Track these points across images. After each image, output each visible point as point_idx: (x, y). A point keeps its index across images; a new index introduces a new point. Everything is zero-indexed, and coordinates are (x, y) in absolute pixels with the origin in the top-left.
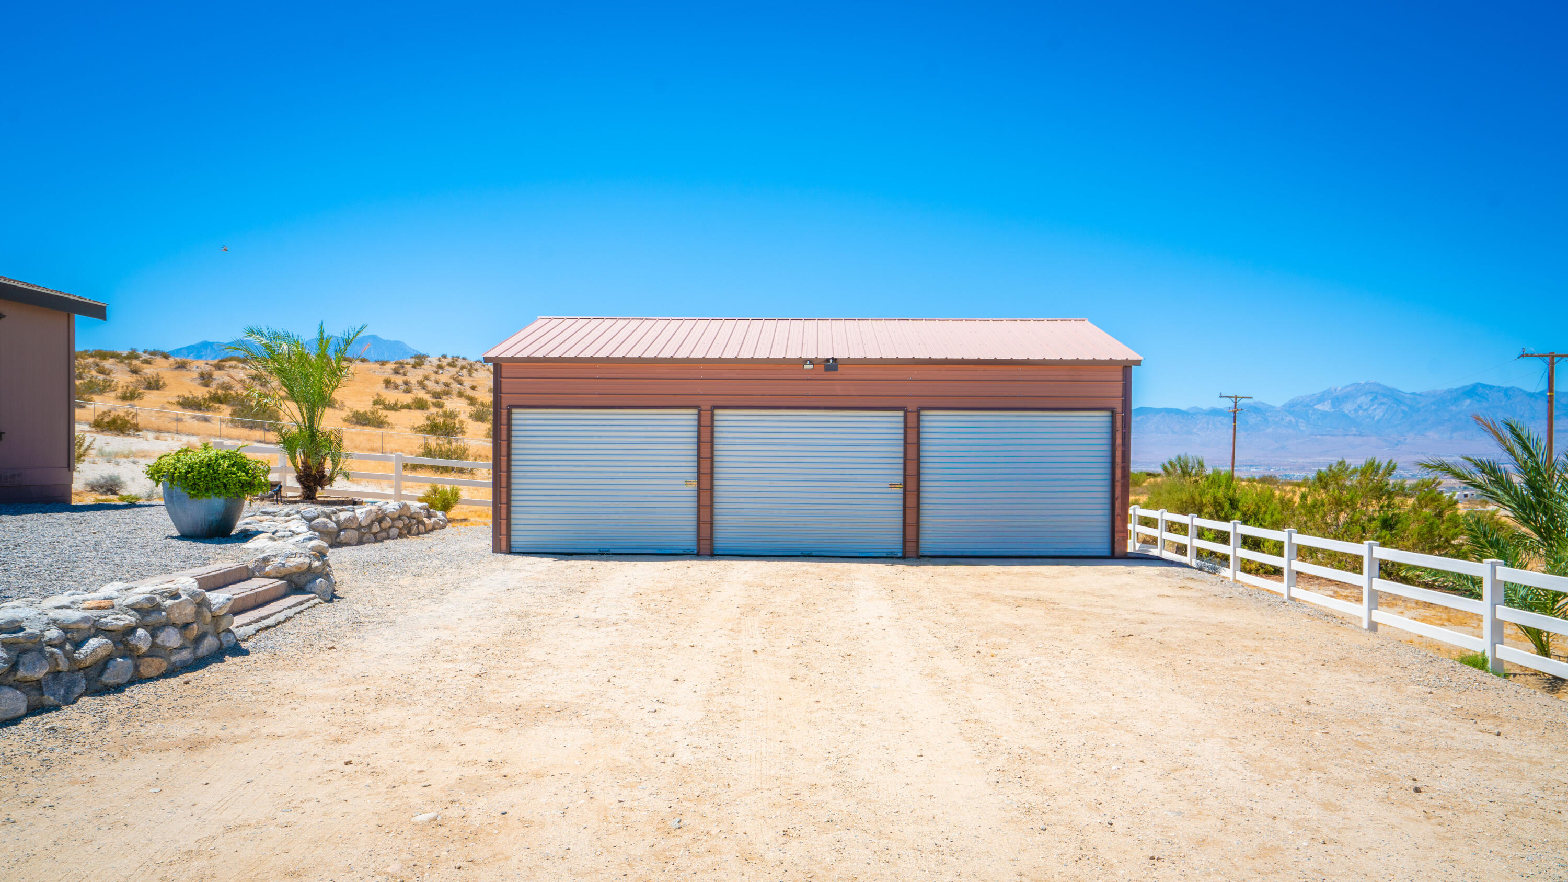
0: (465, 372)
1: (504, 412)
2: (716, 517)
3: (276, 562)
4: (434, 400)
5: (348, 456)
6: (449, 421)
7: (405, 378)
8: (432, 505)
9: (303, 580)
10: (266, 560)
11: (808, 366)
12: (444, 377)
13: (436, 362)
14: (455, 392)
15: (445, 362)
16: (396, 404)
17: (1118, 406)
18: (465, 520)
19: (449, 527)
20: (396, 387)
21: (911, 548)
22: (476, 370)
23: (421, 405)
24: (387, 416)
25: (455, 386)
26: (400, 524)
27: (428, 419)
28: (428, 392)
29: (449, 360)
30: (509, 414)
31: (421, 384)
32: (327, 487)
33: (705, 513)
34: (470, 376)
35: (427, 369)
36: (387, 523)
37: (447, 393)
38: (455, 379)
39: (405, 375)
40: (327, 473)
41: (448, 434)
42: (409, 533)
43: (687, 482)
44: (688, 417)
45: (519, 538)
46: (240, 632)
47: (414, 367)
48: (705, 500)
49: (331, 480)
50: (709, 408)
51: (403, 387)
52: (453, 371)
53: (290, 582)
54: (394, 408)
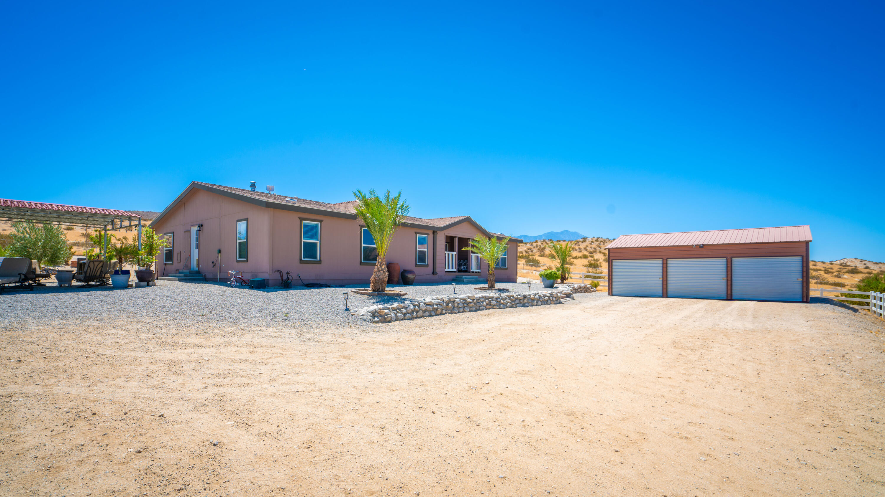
0: (602, 243)
1: (611, 261)
2: (668, 288)
3: (564, 292)
4: (590, 255)
5: (571, 273)
6: (596, 262)
7: (579, 247)
8: (592, 286)
9: (569, 295)
10: (562, 291)
11: (694, 247)
12: (594, 246)
13: (590, 240)
14: (598, 251)
15: (594, 240)
16: (576, 257)
17: (804, 254)
18: (601, 290)
19: (597, 292)
20: (576, 250)
21: (729, 296)
22: (606, 242)
23: (585, 257)
24: (574, 261)
25: (598, 249)
26: (585, 289)
27: (588, 262)
28: (588, 252)
29: (596, 239)
30: (612, 261)
31: (585, 249)
32: (566, 280)
33: (665, 286)
34: (604, 244)
35: (587, 243)
36: (582, 289)
37: (595, 252)
38: (598, 246)
39: (579, 245)
40: (567, 277)
41: (596, 267)
42: (587, 292)
43: (660, 278)
44: (660, 261)
45: (614, 291)
46: (562, 301)
47: (582, 242)
48: (665, 283)
49: (567, 278)
50: (666, 259)
51: (579, 250)
52: (597, 243)
53: (567, 296)
54: (576, 258)
